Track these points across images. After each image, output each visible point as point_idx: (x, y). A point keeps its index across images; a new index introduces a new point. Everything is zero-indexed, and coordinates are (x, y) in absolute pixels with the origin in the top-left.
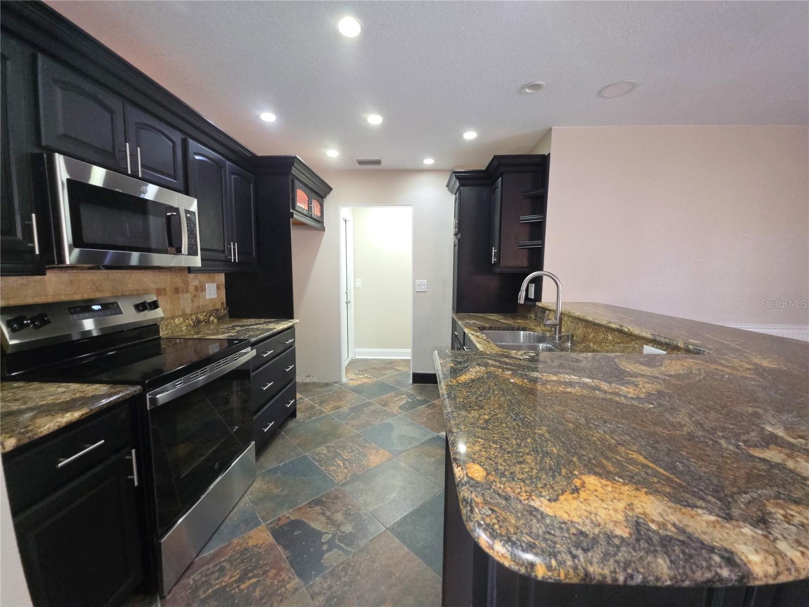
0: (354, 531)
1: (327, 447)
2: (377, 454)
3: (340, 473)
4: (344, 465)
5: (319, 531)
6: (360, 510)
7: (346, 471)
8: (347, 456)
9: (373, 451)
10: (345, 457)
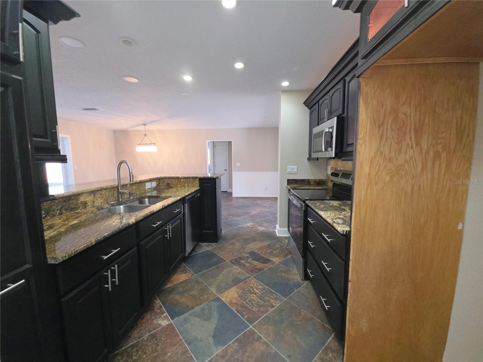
0: (240, 261)
1: (273, 307)
2: (231, 299)
3: (254, 284)
4: (253, 289)
5: (254, 260)
6: (239, 267)
7: (251, 285)
8: (254, 296)
9: (234, 302)
10: (255, 296)
